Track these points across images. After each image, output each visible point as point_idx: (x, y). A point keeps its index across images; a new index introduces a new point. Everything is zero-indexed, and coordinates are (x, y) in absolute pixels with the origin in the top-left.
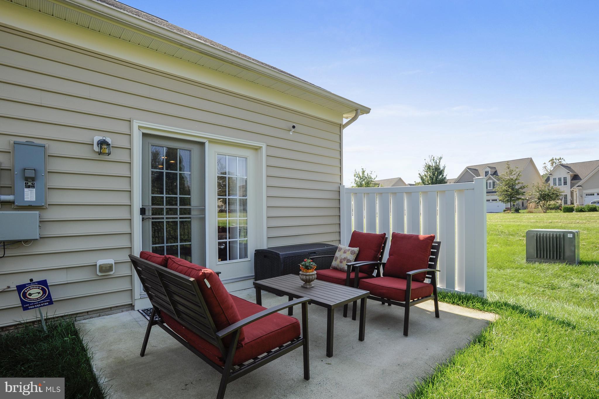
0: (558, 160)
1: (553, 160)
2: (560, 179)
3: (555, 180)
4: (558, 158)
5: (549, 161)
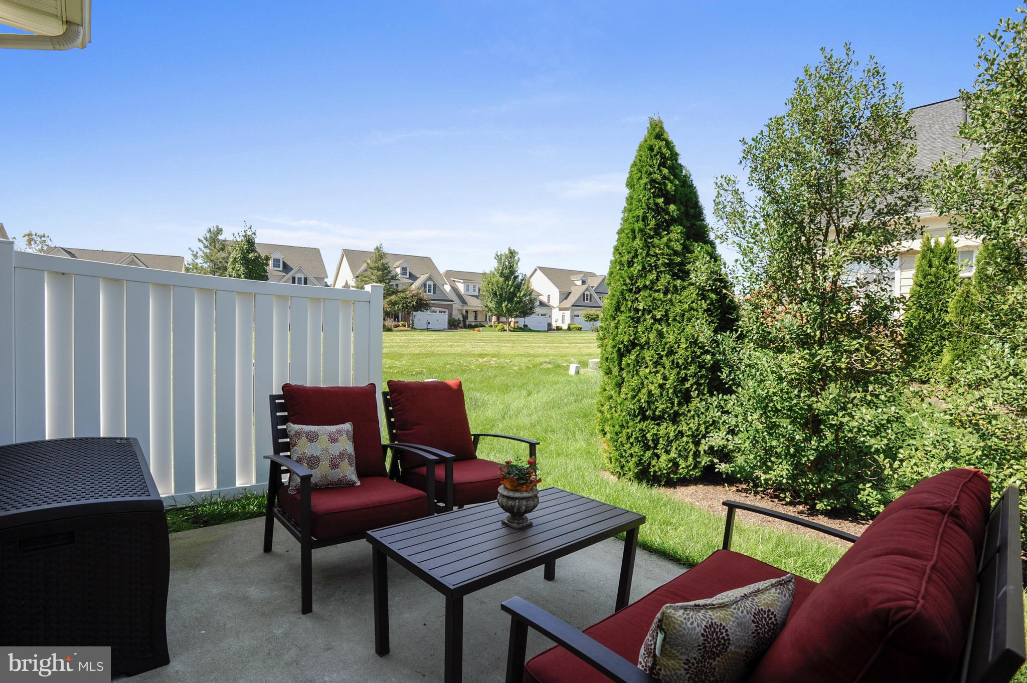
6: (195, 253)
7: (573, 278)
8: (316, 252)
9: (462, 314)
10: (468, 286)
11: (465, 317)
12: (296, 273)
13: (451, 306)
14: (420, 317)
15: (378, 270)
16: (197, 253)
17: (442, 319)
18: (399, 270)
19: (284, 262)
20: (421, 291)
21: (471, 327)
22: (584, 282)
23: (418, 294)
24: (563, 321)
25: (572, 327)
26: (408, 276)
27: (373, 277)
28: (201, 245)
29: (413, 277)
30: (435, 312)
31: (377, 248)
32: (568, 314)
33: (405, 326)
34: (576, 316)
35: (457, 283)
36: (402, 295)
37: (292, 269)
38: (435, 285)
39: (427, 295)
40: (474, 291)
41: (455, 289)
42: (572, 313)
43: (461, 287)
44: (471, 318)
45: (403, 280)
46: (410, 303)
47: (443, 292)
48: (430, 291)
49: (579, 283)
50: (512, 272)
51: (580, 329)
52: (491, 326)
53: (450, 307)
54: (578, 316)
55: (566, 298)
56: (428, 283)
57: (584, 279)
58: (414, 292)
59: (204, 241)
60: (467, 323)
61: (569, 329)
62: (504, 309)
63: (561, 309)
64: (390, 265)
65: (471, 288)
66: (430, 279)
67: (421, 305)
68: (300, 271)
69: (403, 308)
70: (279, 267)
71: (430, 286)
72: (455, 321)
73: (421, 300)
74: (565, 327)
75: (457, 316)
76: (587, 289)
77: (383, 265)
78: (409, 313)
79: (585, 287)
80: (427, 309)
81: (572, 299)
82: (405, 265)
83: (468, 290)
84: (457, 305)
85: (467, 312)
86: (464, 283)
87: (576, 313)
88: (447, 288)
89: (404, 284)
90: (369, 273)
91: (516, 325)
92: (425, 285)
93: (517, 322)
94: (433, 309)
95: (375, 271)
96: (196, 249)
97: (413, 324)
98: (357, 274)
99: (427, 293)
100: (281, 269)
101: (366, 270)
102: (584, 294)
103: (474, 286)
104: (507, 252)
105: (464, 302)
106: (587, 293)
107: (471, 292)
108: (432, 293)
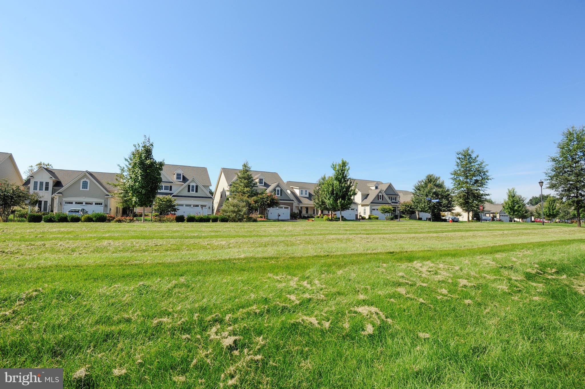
0: (46, 166)
1: (41, 164)
2: (41, 183)
3: (36, 183)
4: (46, 163)
5: (37, 165)
6: (122, 168)
7: (369, 185)
8: (204, 170)
9: (298, 209)
10: (302, 191)
11: (301, 212)
12: (191, 182)
13: (293, 203)
14: (273, 212)
15: (245, 179)
16: (124, 168)
17: (285, 212)
18: (257, 180)
19: (183, 176)
20: (273, 194)
21: (305, 218)
22: (376, 188)
23: (271, 195)
24: (365, 213)
25: (372, 217)
26: (263, 185)
27: (242, 184)
28: (127, 163)
29: (267, 185)
30: (282, 208)
31: (244, 165)
32: (368, 209)
33: (262, 218)
34: (373, 210)
35: (294, 189)
36: (260, 196)
37: (188, 180)
38: (281, 190)
39: (277, 197)
40: (306, 194)
41: (293, 193)
42: (371, 208)
43: (297, 192)
44: (304, 212)
45: (260, 187)
46: (266, 202)
47: (286, 195)
48: (278, 194)
49: (374, 188)
50: (344, 177)
51: (377, 218)
52: (319, 217)
53: (291, 205)
54: (375, 210)
55: (366, 198)
56: (277, 188)
57: (377, 185)
58: (268, 194)
59: (129, 160)
60: (302, 215)
61: (370, 218)
62: (339, 204)
63: (363, 206)
64: (253, 176)
65: (304, 192)
66: (278, 186)
67: (273, 203)
68: (193, 181)
69: (261, 205)
70: (180, 179)
71: (278, 190)
72: (295, 214)
73: (273, 199)
74: (367, 217)
75: (296, 211)
76: (380, 192)
77: (248, 175)
78: (265, 209)
79: (378, 191)
80: (277, 206)
81: (370, 199)
82: (261, 178)
83: (302, 194)
84: (295, 203)
85: (301, 208)
86: (299, 189)
87: (373, 208)
88: (289, 192)
89: (261, 189)
90: (239, 182)
91: (335, 216)
92: (275, 190)
93: (336, 214)
94: (281, 206)
95: (243, 180)
96: (123, 165)
97: (267, 216)
98: (230, 183)
99: (277, 195)
100: (181, 180)
101: (237, 180)
102: (378, 195)
103: (306, 191)
104: (341, 163)
105: (300, 201)
106: (380, 194)
107: (304, 195)
108: (279, 196)
